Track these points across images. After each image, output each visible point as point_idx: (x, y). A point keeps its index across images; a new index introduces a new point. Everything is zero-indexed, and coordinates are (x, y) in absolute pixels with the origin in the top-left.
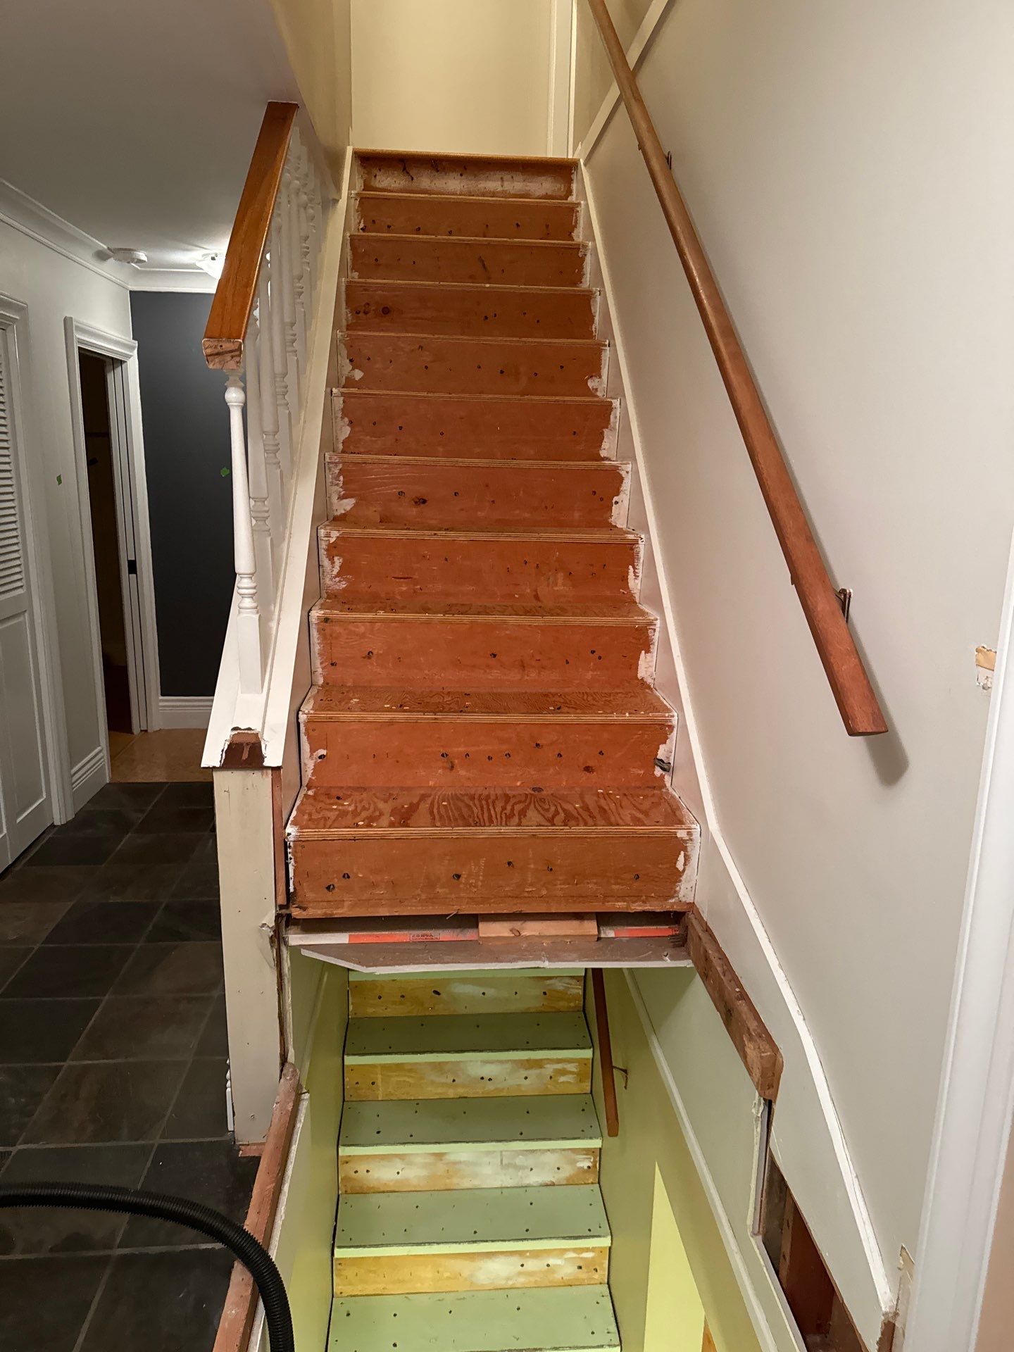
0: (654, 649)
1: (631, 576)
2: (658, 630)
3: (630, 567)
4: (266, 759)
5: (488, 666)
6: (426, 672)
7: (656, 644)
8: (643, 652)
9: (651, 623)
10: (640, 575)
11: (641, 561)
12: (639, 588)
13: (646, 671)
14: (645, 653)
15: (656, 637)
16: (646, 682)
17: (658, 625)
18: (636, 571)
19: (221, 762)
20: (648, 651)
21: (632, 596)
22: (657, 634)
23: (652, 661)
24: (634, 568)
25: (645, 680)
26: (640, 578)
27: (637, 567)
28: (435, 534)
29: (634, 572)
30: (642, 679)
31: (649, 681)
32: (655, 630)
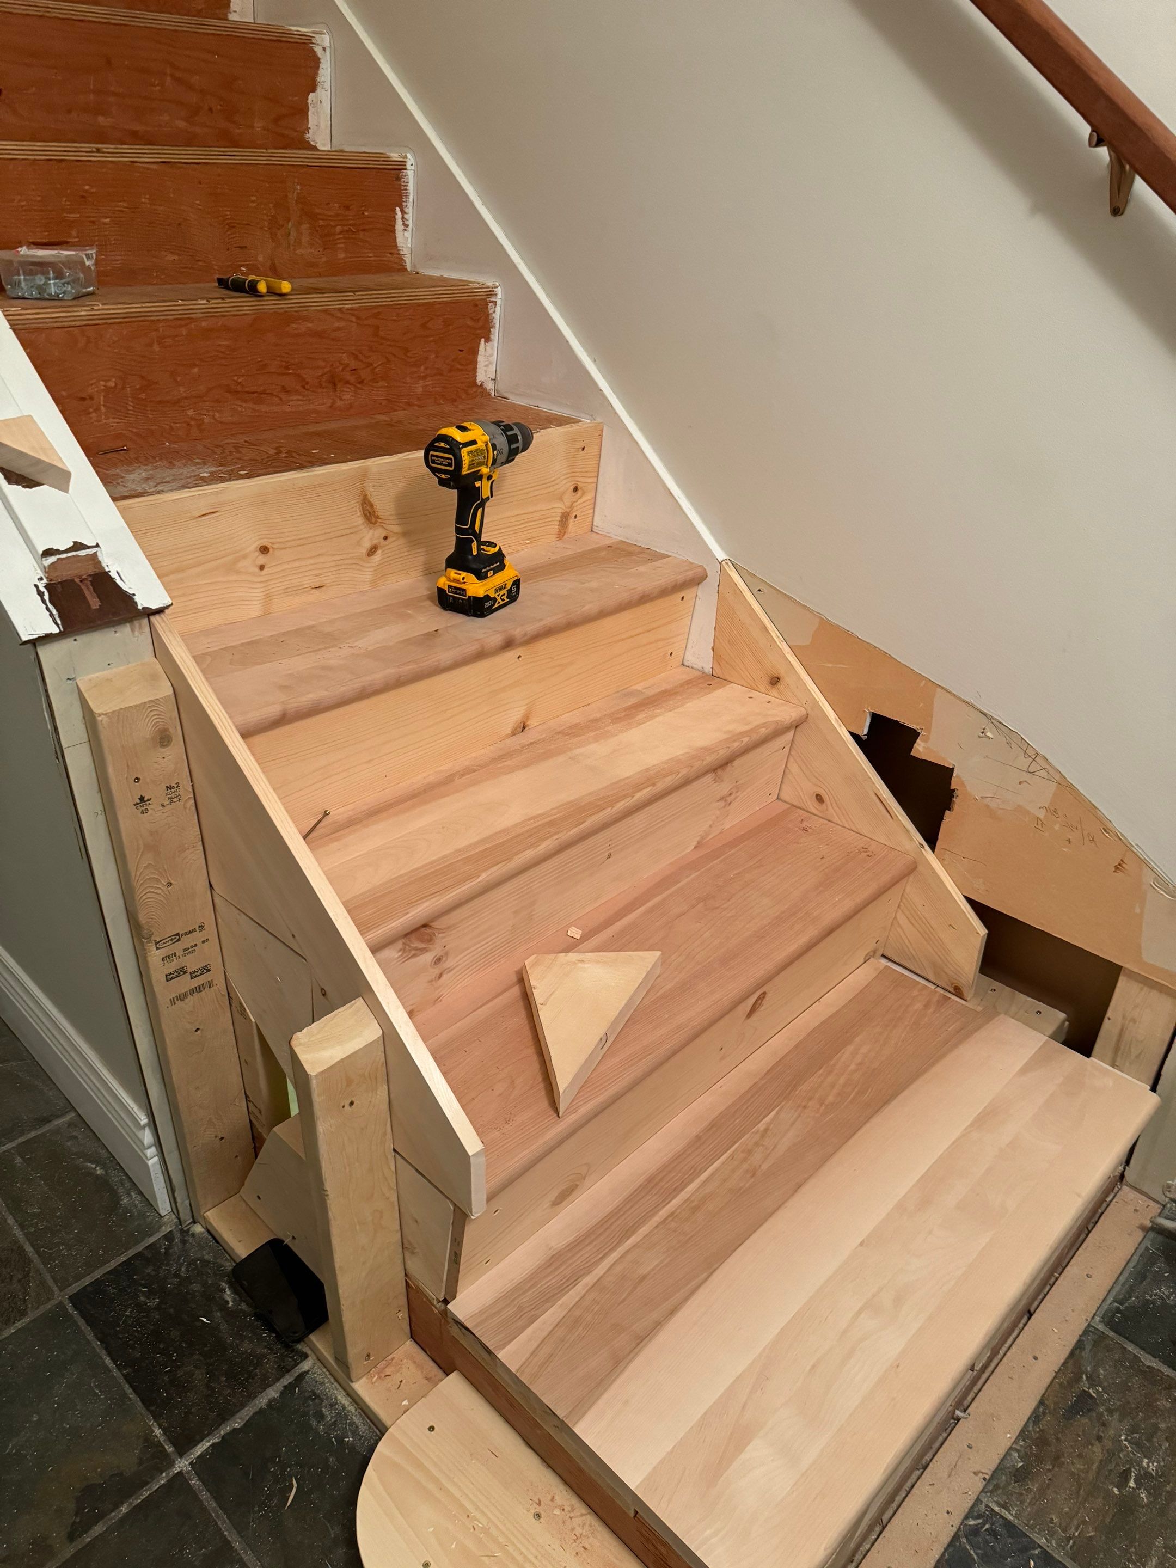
0: (495, 334)
1: (399, 226)
2: (499, 302)
3: (398, 209)
4: (136, 598)
5: (284, 389)
6: (190, 413)
7: (497, 325)
8: (483, 340)
9: (491, 293)
10: (410, 223)
11: (411, 200)
12: (409, 245)
13: (486, 371)
14: (486, 342)
15: (497, 314)
16: (485, 389)
17: (499, 296)
18: (406, 216)
19: (56, 623)
20: (488, 340)
21: (401, 259)
22: (498, 309)
23: (492, 355)
24: (403, 212)
25: (485, 385)
26: (410, 229)
27: (406, 210)
28: (98, 150)
29: (403, 218)
30: (481, 385)
31: (490, 386)
32: (495, 303)
